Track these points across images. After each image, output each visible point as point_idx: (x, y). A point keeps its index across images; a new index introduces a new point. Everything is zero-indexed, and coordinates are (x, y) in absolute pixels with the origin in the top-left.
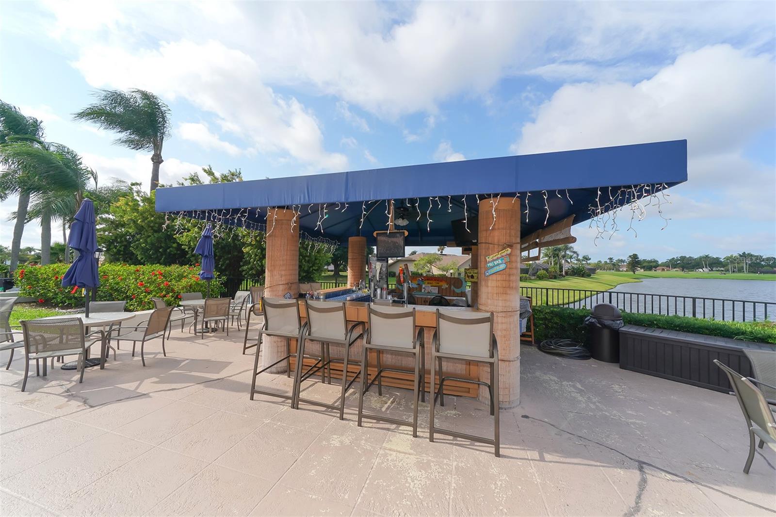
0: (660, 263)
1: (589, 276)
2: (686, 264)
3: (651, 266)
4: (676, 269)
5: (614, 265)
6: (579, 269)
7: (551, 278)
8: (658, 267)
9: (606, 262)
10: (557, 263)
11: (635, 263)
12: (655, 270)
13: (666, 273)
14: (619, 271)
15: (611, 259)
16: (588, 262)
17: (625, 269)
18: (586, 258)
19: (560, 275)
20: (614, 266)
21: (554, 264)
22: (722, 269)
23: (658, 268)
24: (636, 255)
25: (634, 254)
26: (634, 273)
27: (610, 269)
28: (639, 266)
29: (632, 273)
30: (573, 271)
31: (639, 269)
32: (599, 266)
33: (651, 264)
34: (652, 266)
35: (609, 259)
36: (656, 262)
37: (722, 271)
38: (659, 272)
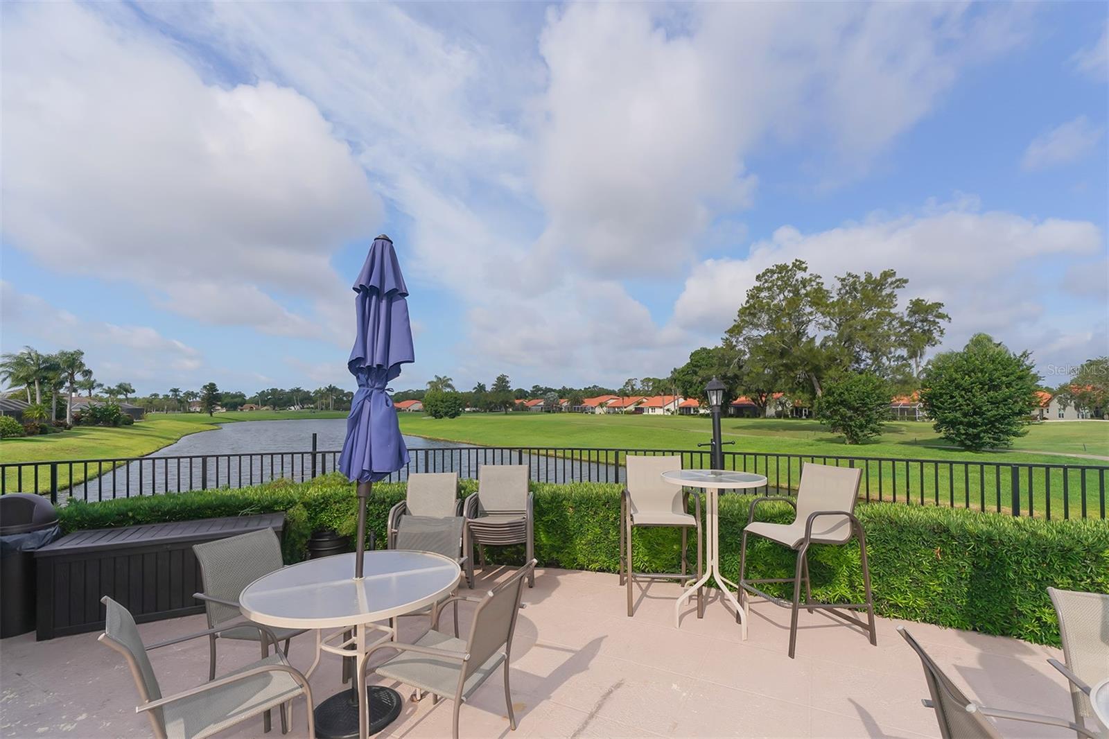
0: (247, 398)
1: (129, 423)
2: (277, 401)
3: (235, 402)
4: (266, 408)
5: (180, 401)
6: (106, 410)
7: (32, 434)
8: (244, 404)
9: (168, 396)
10: (50, 400)
11: (212, 398)
12: (241, 410)
13: (254, 414)
14: (190, 412)
15: (175, 391)
16: (129, 395)
17: (198, 409)
18: (124, 389)
19: (59, 425)
20: (178, 403)
21: (43, 401)
22: (312, 406)
23: (244, 406)
24: (214, 385)
25: (210, 384)
26: (211, 415)
27: (174, 410)
28: (219, 403)
29: (209, 415)
30: (92, 415)
31: (219, 408)
32: (154, 404)
33: (236, 400)
34: (237, 403)
35: (171, 390)
36: (242, 396)
37: (312, 408)
38: (245, 413)
